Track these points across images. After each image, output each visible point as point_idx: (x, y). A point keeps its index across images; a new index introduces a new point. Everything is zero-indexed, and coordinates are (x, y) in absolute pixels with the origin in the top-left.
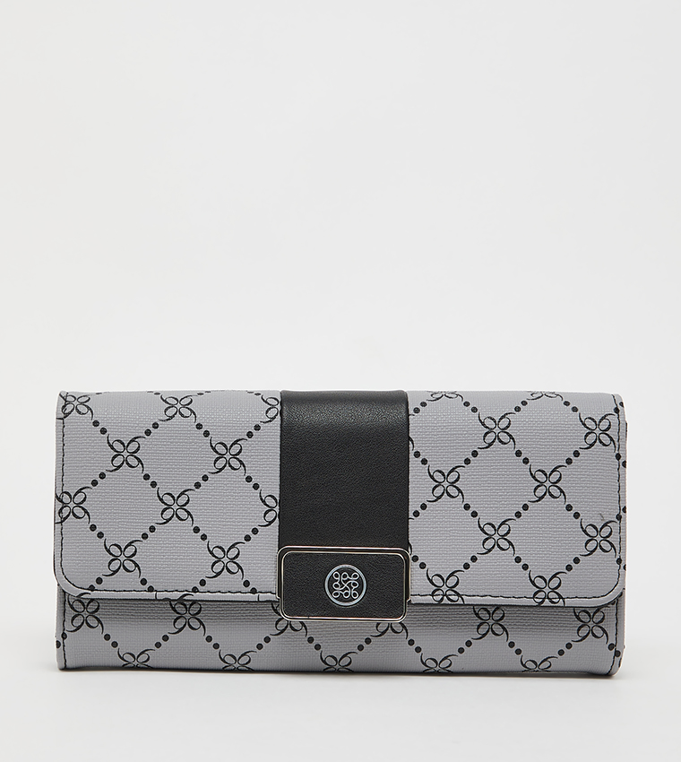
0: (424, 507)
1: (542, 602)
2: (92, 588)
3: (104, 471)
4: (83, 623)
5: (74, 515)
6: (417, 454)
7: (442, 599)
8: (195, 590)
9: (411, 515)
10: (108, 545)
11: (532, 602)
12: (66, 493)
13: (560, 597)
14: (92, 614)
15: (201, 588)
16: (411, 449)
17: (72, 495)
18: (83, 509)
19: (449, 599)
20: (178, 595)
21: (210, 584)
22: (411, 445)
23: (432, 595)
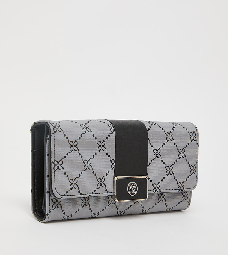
0: (152, 161)
1: (179, 191)
2: (64, 195)
3: (68, 153)
4: (56, 207)
5: (59, 169)
6: (150, 144)
7: (156, 191)
8: (93, 193)
9: (148, 164)
10: (70, 179)
11: (177, 191)
12: (55, 161)
13: (184, 189)
14: (59, 203)
15: (94, 193)
16: (149, 142)
17: (58, 162)
18: (62, 167)
19: (157, 191)
20: (88, 195)
21: (97, 191)
22: (149, 141)
23: (153, 190)
